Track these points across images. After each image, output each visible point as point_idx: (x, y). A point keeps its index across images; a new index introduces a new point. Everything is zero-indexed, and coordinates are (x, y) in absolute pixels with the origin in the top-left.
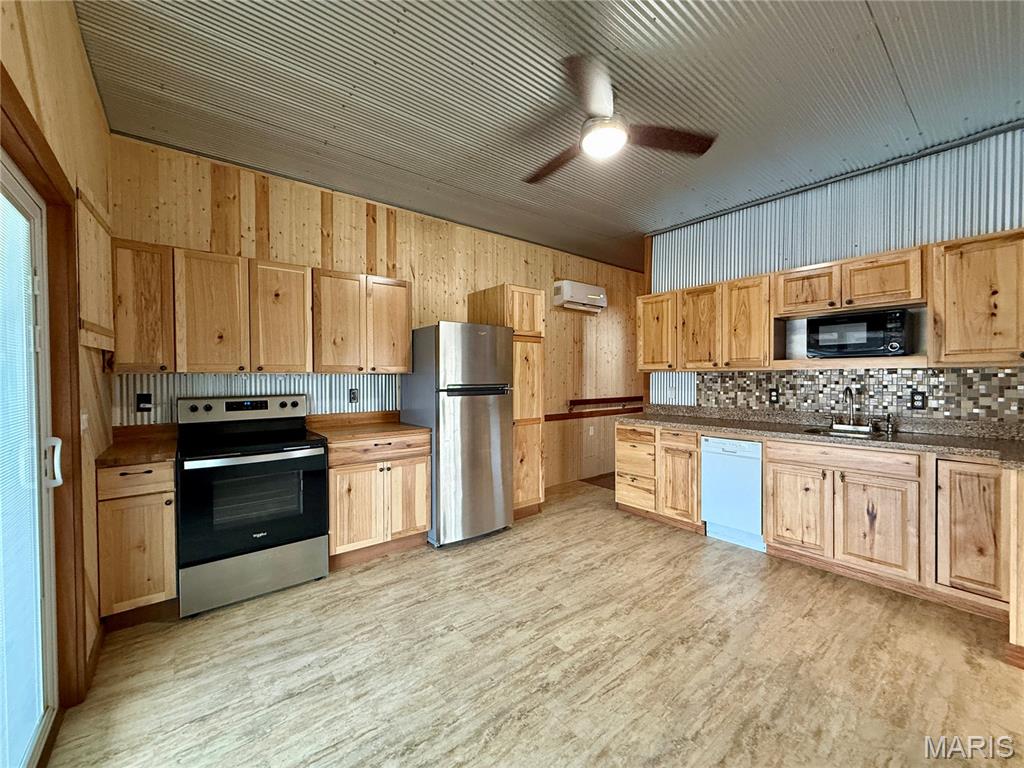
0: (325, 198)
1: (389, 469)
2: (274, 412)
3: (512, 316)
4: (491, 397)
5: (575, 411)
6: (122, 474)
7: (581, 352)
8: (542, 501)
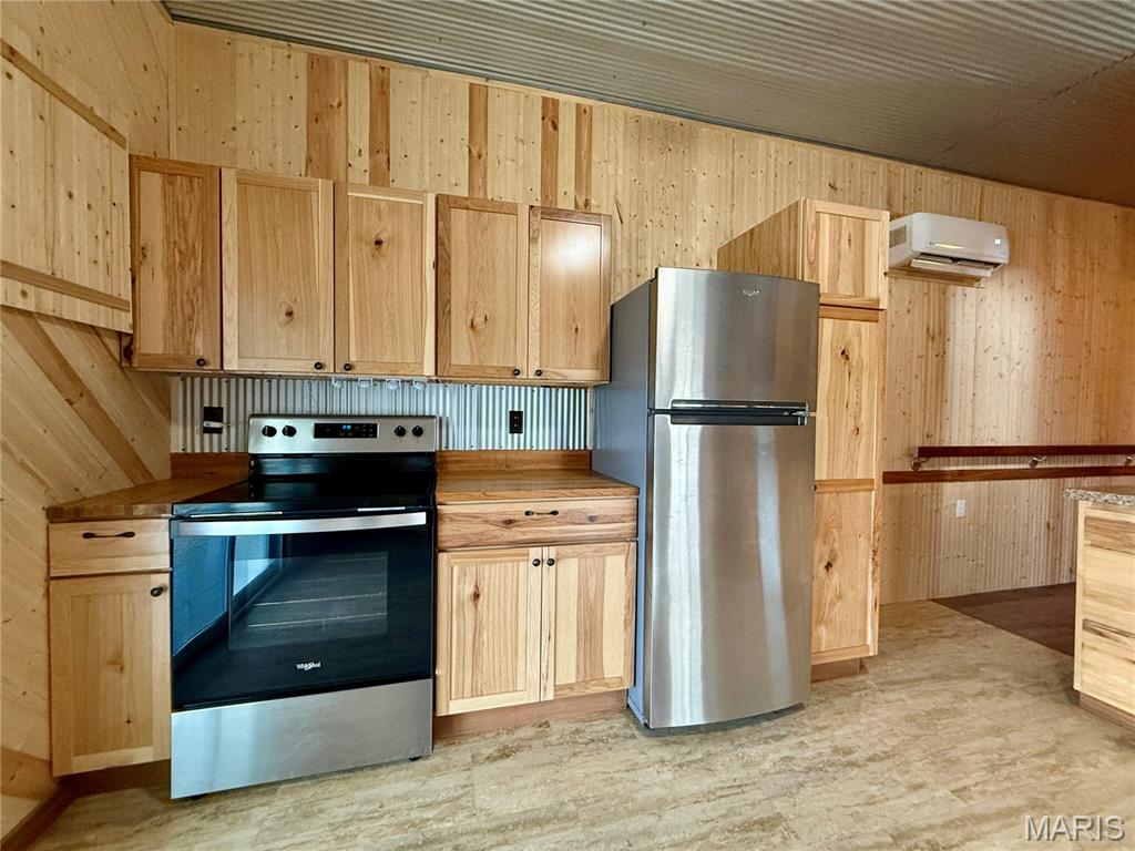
0: (476, 92)
1: (551, 562)
2: (384, 443)
3: (814, 265)
4: (760, 428)
5: (925, 468)
6: (87, 536)
7: (942, 355)
8: (871, 654)
